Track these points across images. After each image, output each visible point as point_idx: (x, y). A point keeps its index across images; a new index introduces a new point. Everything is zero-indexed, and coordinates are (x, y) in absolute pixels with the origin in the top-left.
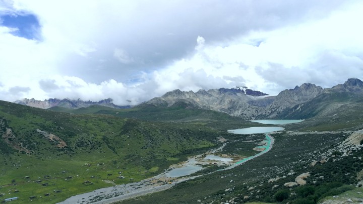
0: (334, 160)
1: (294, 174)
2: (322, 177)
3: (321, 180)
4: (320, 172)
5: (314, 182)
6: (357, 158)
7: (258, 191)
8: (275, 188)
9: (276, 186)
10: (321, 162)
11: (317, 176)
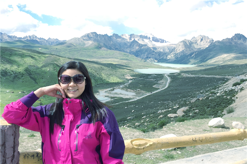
0: (210, 98)
1: (178, 107)
2: (197, 110)
3: (195, 113)
4: (197, 107)
5: (191, 114)
6: (226, 98)
7: (148, 120)
8: (161, 118)
9: (161, 116)
10: (200, 99)
11: (194, 110)
